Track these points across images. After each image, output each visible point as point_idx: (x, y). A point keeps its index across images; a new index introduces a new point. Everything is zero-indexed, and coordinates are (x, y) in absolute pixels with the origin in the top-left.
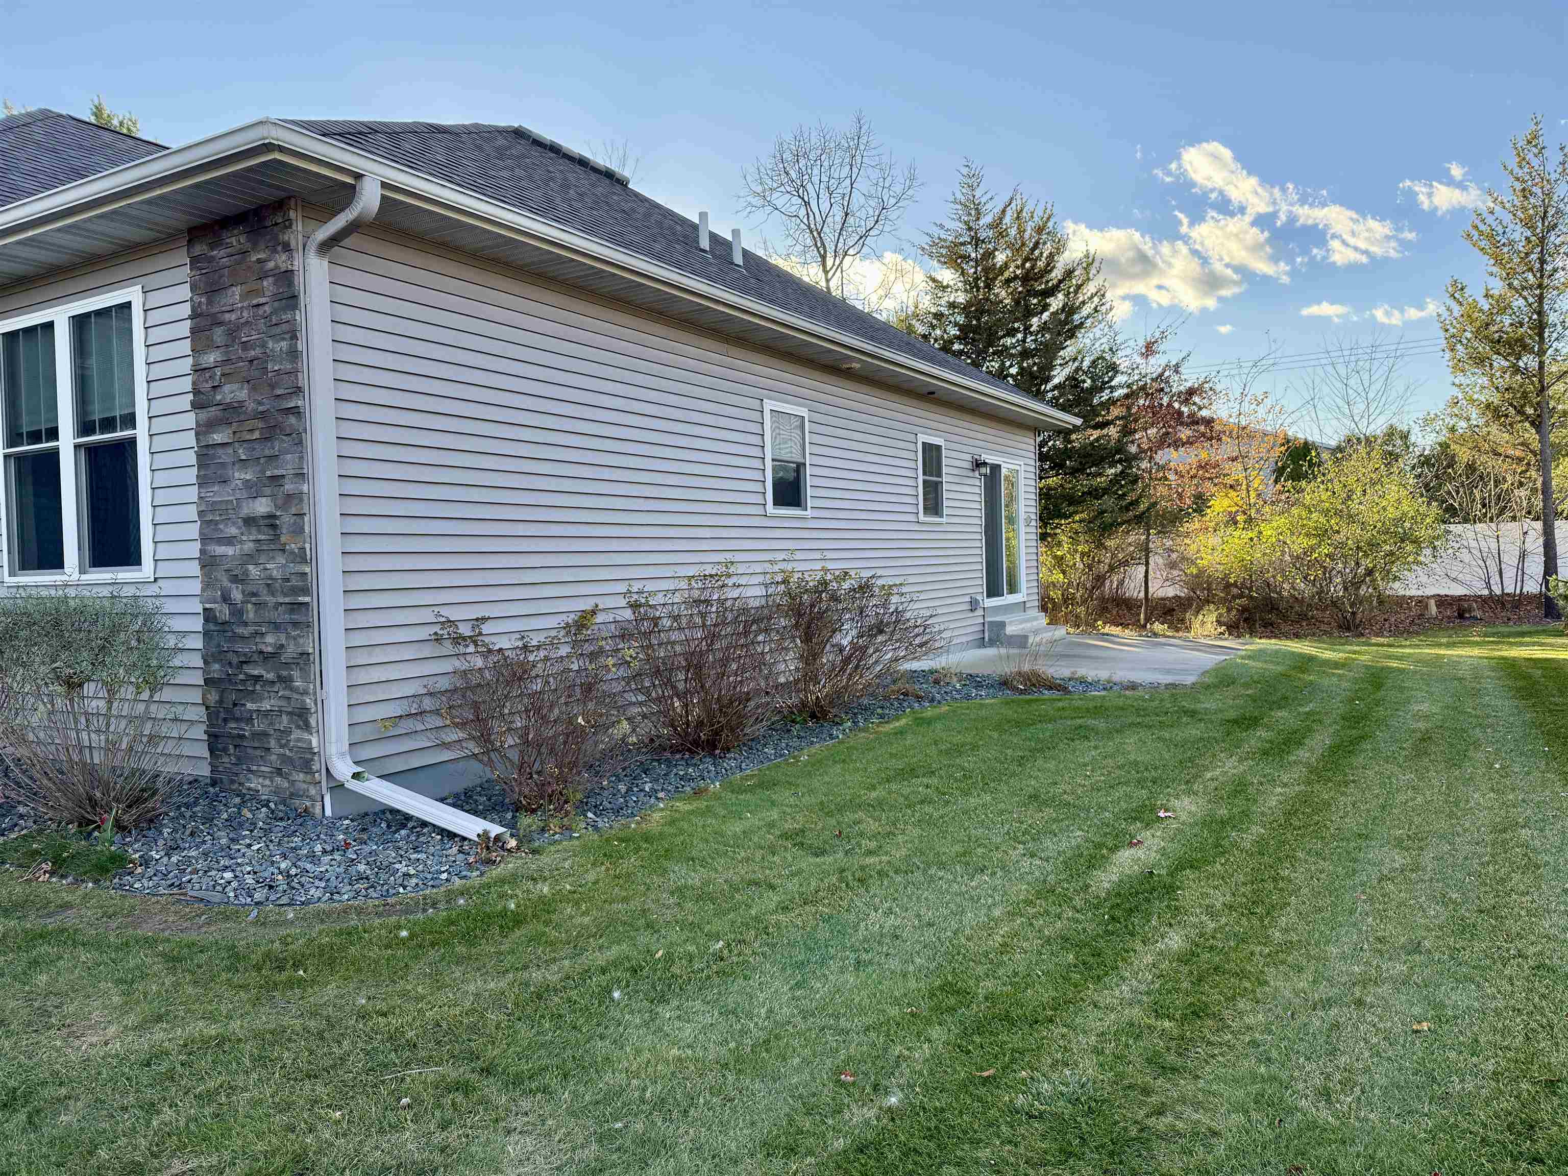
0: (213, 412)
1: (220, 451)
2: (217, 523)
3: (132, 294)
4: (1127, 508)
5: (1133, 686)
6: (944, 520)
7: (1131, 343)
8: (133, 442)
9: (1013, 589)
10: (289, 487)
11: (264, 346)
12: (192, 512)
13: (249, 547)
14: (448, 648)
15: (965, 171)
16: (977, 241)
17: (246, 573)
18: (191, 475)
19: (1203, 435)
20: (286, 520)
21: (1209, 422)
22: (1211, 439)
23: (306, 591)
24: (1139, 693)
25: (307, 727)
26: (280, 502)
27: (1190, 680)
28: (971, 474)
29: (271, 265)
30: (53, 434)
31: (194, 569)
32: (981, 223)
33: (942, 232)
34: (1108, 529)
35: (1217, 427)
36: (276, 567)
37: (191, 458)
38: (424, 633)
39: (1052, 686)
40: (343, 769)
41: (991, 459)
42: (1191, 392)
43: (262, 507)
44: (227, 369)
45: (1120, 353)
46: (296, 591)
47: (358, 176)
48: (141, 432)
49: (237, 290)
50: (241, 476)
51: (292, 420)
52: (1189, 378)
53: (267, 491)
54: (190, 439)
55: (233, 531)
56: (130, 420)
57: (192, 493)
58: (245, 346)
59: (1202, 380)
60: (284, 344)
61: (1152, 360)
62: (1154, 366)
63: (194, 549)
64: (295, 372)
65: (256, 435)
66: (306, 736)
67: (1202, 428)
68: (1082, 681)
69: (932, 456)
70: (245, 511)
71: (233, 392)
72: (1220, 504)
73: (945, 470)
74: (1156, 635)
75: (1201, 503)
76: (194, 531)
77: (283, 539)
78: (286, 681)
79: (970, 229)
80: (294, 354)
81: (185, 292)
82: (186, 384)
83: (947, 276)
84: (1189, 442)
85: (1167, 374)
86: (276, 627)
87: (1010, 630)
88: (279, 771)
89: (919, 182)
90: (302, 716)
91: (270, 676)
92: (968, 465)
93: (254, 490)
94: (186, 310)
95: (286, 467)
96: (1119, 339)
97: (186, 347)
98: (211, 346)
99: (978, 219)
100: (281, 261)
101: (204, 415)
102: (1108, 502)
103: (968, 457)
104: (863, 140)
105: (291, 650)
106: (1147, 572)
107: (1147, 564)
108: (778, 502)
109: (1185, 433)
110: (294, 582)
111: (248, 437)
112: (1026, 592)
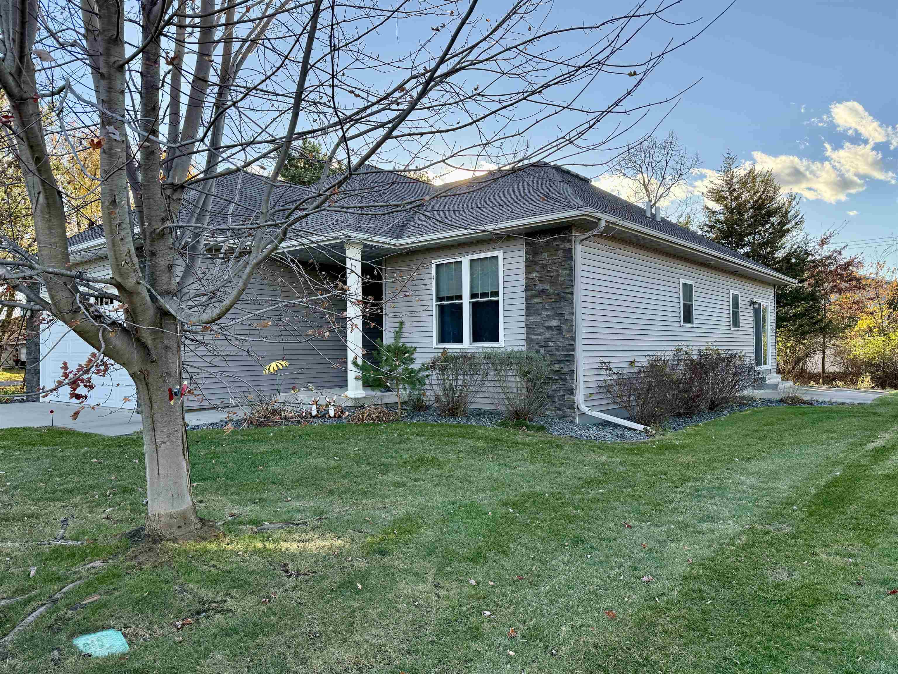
0: (533, 292)
1: (536, 305)
2: (534, 328)
3: (499, 253)
4: (816, 323)
5: (843, 404)
6: (740, 329)
7: (815, 240)
8: (497, 302)
9: (765, 364)
10: (567, 317)
11: (558, 272)
12: (523, 325)
13: (548, 336)
14: (604, 372)
15: (727, 156)
16: (732, 191)
17: (547, 344)
18: (523, 313)
19: (855, 286)
20: (565, 327)
21: (858, 279)
22: (860, 288)
23: (573, 350)
24: (846, 406)
25: (572, 394)
26: (562, 322)
27: (869, 402)
28: (749, 307)
29: (562, 246)
30: (460, 297)
31: (524, 343)
32: (734, 181)
33: (713, 185)
34: (803, 335)
35: (863, 282)
36: (560, 342)
37: (523, 307)
38: (596, 366)
39: (804, 403)
40: (584, 408)
41: (758, 301)
42: (849, 264)
43: (554, 323)
44: (541, 279)
45: (810, 245)
46: (568, 350)
47: (599, 220)
48: (501, 298)
49: (546, 254)
50: (544, 313)
51: (569, 296)
52: (847, 256)
53: (557, 318)
54: (523, 301)
55: (542, 331)
56: (496, 294)
57: (523, 319)
58: (549, 272)
59: (853, 257)
60: (567, 272)
61: (825, 247)
62: (826, 250)
63: (524, 337)
64: (572, 281)
65: (553, 300)
66: (572, 397)
67: (854, 283)
68: (817, 401)
69: (736, 300)
70: (547, 324)
71: (542, 287)
72: (863, 323)
73: (740, 306)
74: (838, 387)
75: (852, 321)
76: (524, 331)
77: (564, 334)
78: (564, 380)
79: (728, 184)
80: (571, 275)
81: (523, 253)
82: (523, 283)
83: (717, 207)
84: (847, 290)
85: (835, 255)
86: (559, 362)
87: (768, 382)
88: (559, 409)
89: (700, 161)
90: (571, 391)
91: (557, 378)
92: (748, 303)
93: (550, 318)
94: (523, 259)
95: (567, 310)
96: (809, 237)
97: (523, 271)
98: (535, 271)
99: (732, 179)
100: (567, 245)
101: (529, 293)
102: (805, 320)
103: (748, 300)
104: (674, 143)
105: (566, 369)
106: (824, 357)
107: (824, 353)
108: (685, 321)
109: (844, 285)
110: (568, 347)
111: (550, 301)
112: (770, 365)
